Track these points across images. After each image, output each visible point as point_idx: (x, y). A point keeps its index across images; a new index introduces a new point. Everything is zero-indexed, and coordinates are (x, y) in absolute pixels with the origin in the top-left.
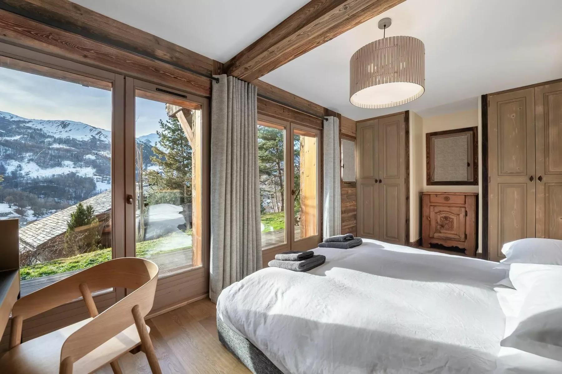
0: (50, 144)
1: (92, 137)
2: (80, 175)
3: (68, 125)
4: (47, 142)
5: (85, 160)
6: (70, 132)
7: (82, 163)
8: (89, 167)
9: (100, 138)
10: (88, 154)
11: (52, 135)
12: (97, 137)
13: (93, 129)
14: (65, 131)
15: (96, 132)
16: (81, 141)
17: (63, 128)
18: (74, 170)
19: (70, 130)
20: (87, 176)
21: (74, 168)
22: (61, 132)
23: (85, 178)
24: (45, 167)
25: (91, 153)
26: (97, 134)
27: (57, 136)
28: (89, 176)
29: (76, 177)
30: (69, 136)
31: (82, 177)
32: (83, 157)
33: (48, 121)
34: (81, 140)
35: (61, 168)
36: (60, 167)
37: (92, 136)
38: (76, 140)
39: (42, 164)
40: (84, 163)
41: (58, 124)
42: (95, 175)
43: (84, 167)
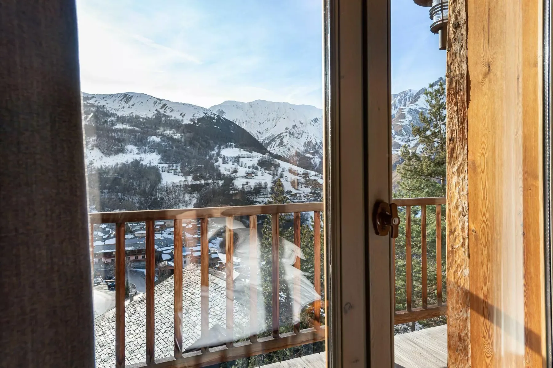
0: (113, 124)
1: (156, 112)
2: (144, 163)
3: (131, 99)
4: (110, 122)
5: (149, 144)
6: (133, 107)
7: (147, 148)
8: (153, 152)
9: (165, 112)
10: (152, 135)
11: (115, 113)
12: (162, 111)
13: (157, 101)
14: (128, 106)
15: (161, 105)
16: (145, 119)
17: (125, 103)
18: (138, 157)
19: (133, 105)
20: (152, 165)
21: (137, 154)
22: (124, 108)
23: (149, 167)
24: (108, 154)
25: (156, 134)
26: (161, 108)
27: (120, 114)
28: (154, 165)
29: (140, 166)
30: (132, 113)
31: (146, 166)
32: (147, 139)
33: (110, 95)
34: (144, 117)
35: (124, 155)
36: (124, 153)
37: (156, 110)
38: (140, 117)
39: (106, 151)
40: (149, 147)
41: (121, 99)
42: (160, 163)
43: (149, 153)
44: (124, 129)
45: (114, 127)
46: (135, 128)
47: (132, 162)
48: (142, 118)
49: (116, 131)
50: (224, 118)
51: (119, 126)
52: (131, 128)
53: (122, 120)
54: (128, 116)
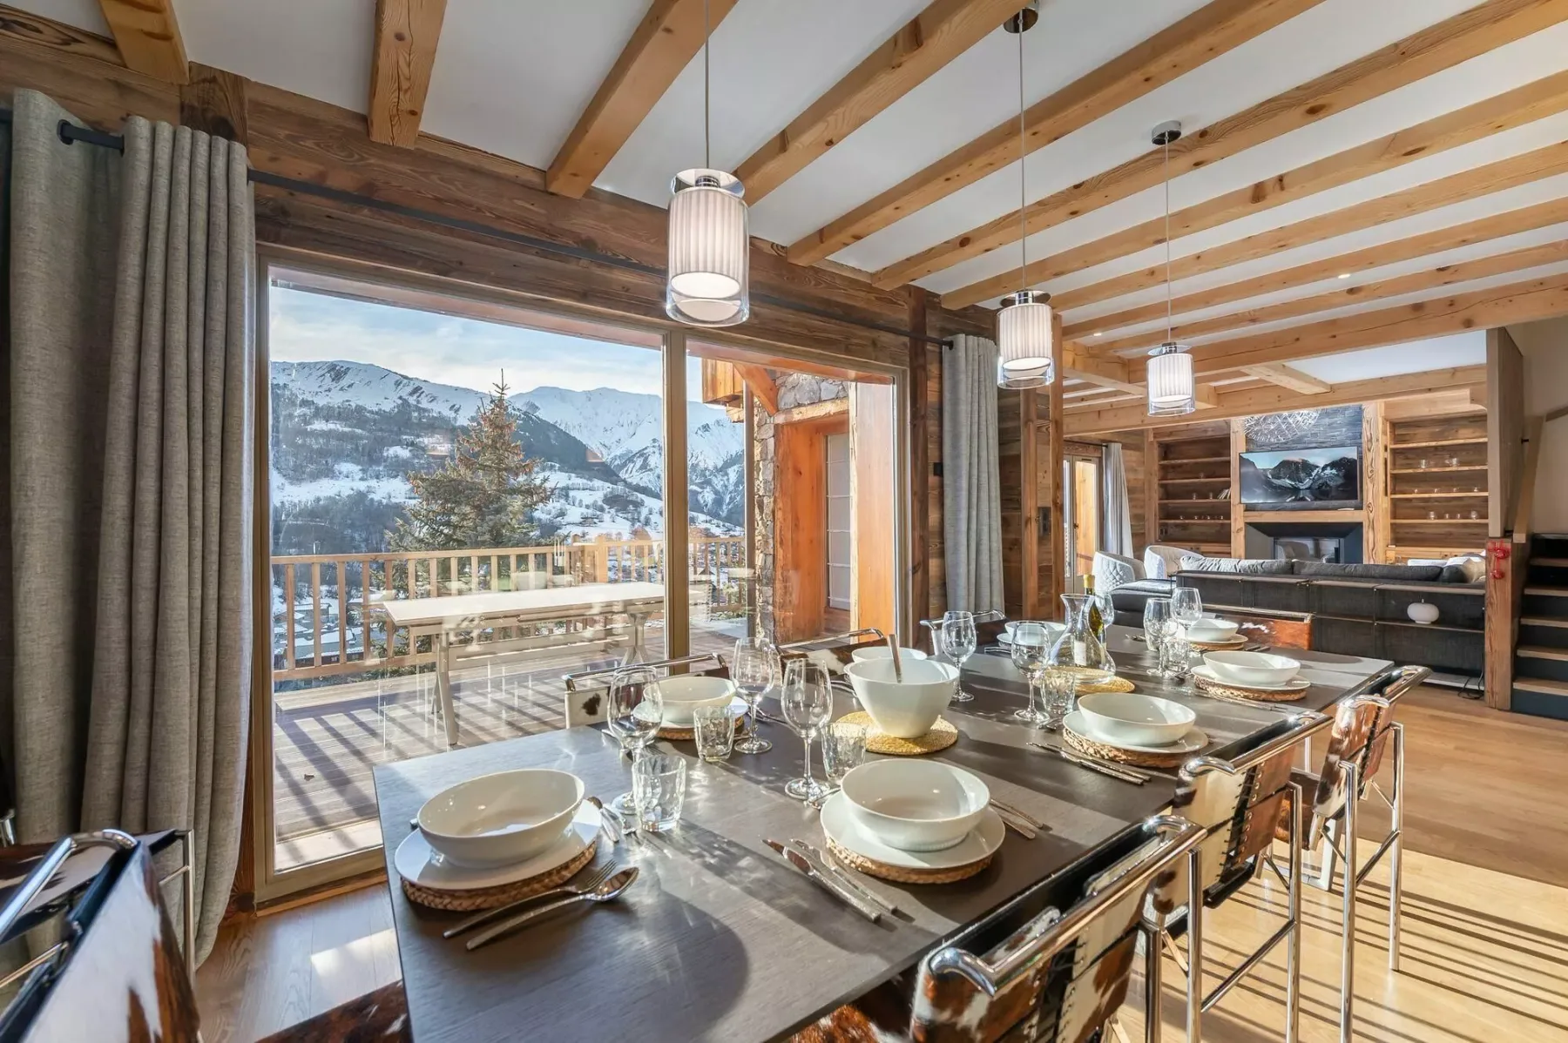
44: (330, 431)
45: (309, 428)
46: (356, 430)
47: (349, 496)
48: (372, 412)
49: (313, 434)
50: (538, 418)
51: (319, 425)
52: (347, 429)
53: (328, 414)
54: (339, 407)
